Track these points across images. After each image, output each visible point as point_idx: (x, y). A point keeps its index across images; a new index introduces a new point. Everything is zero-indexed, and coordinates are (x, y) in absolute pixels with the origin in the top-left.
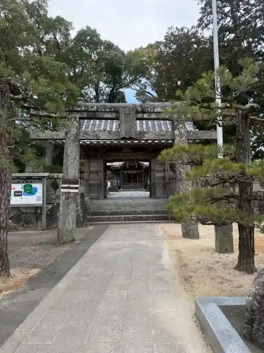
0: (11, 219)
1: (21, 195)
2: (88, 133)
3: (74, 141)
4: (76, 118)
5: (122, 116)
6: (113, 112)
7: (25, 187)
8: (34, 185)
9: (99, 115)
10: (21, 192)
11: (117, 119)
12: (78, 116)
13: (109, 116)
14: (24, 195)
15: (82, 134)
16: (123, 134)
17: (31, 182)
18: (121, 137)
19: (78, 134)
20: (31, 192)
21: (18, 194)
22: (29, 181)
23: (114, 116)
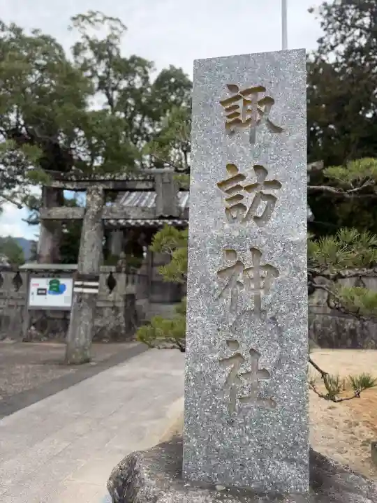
0: (34, 325)
1: (45, 294)
2: (114, 210)
3: (94, 221)
4: (97, 190)
5: (160, 186)
6: (149, 180)
7: (51, 283)
8: (62, 281)
9: (129, 185)
10: (45, 290)
11: (152, 190)
12: (101, 187)
13: (143, 186)
14: (49, 293)
15: (105, 212)
16: (160, 212)
17: (59, 277)
18: (158, 215)
19: (100, 212)
20: (58, 290)
21: (41, 292)
22: (56, 275)
23: (150, 185)
